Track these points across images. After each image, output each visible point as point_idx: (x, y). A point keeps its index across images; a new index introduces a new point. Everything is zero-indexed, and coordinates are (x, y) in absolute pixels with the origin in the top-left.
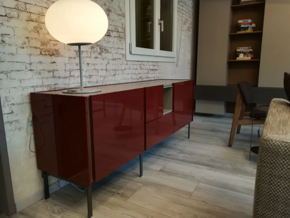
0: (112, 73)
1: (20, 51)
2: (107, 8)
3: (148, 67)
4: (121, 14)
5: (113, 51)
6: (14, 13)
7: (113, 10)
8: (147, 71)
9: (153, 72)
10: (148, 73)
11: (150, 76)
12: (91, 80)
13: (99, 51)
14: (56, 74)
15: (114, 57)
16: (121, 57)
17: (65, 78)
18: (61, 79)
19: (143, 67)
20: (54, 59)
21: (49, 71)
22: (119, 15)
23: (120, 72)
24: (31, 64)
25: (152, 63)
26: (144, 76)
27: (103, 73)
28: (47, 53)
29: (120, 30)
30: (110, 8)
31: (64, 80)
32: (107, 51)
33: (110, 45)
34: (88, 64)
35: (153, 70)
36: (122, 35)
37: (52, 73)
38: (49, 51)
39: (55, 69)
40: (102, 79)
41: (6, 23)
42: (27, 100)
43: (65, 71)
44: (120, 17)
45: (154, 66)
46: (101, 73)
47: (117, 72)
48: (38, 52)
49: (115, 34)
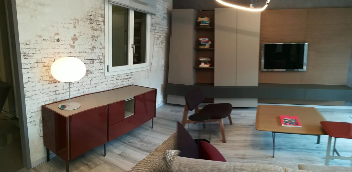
0: (94, 85)
1: (38, 84)
2: (92, 46)
3: (123, 78)
4: (102, 47)
5: (96, 72)
6: (36, 65)
7: (96, 46)
8: (122, 80)
9: (127, 80)
10: (123, 81)
11: (124, 83)
12: (79, 92)
14: (57, 92)
15: (96, 76)
16: (101, 74)
18: (60, 94)
19: (118, 78)
20: (56, 84)
21: (53, 92)
22: (101, 48)
23: (100, 84)
24: (43, 90)
25: (126, 74)
26: (119, 84)
27: (88, 86)
28: (53, 82)
29: (101, 58)
30: (95, 46)
31: (62, 95)
32: (91, 73)
33: (94, 68)
36: (102, 61)
37: (55, 92)
38: (54, 81)
39: (57, 90)
40: (87, 90)
41: (30, 72)
42: (40, 109)
43: (63, 89)
44: (101, 50)
45: (128, 76)
47: (98, 85)
48: (48, 82)
49: (97, 61)
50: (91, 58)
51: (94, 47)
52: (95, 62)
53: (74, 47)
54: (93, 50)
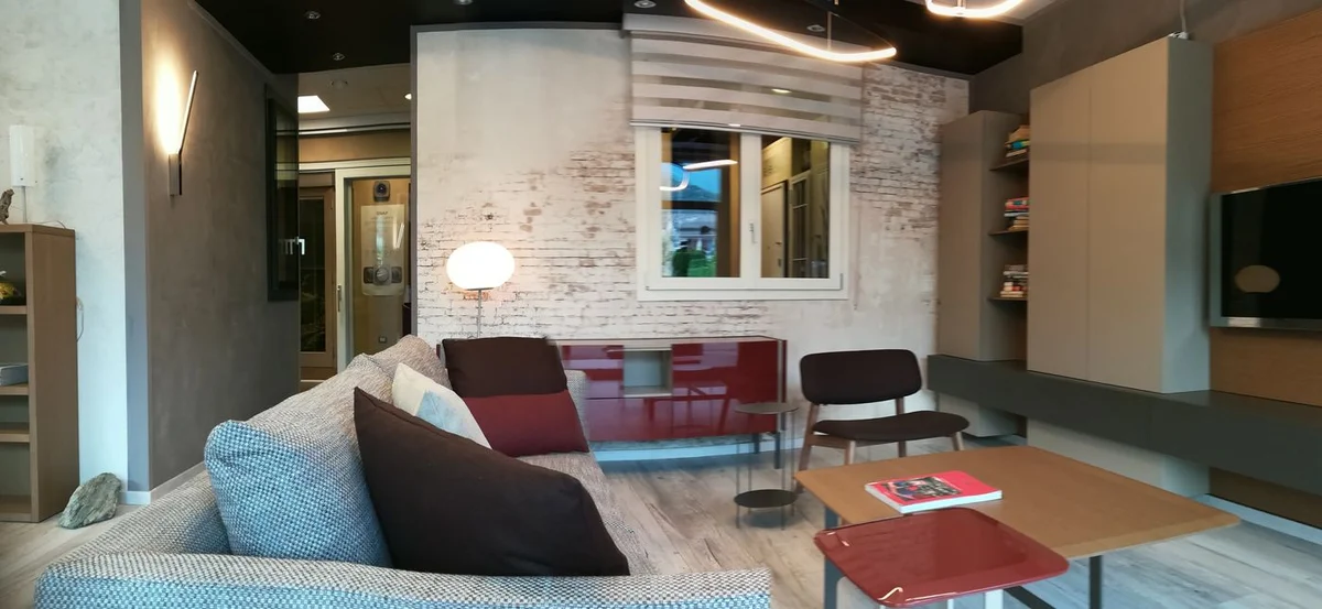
0: (597, 321)
1: (442, 297)
2: (589, 226)
3: (721, 312)
4: (623, 229)
5: (601, 288)
7: (603, 227)
8: (715, 319)
9: (740, 321)
10: (718, 322)
13: (566, 288)
14: (481, 320)
15: (605, 298)
16: (623, 295)
17: (493, 325)
18: (488, 326)
19: (696, 311)
21: (473, 318)
22: (620, 231)
23: (621, 321)
24: (451, 310)
25: (736, 304)
27: (577, 322)
28: (473, 297)
29: (621, 253)
30: (597, 226)
31: (492, 327)
32: (584, 288)
33: (593, 279)
34: (536, 309)
35: (740, 317)
36: (626, 261)
37: (476, 320)
38: (475, 295)
39: (481, 315)
41: (431, 273)
43: (496, 317)
44: (623, 234)
45: (743, 308)
46: (568, 321)
47: (611, 321)
48: (460, 297)
49: (608, 261)
50: (584, 253)
51: (594, 229)
52: (598, 262)
53: (529, 229)
54: (592, 236)
